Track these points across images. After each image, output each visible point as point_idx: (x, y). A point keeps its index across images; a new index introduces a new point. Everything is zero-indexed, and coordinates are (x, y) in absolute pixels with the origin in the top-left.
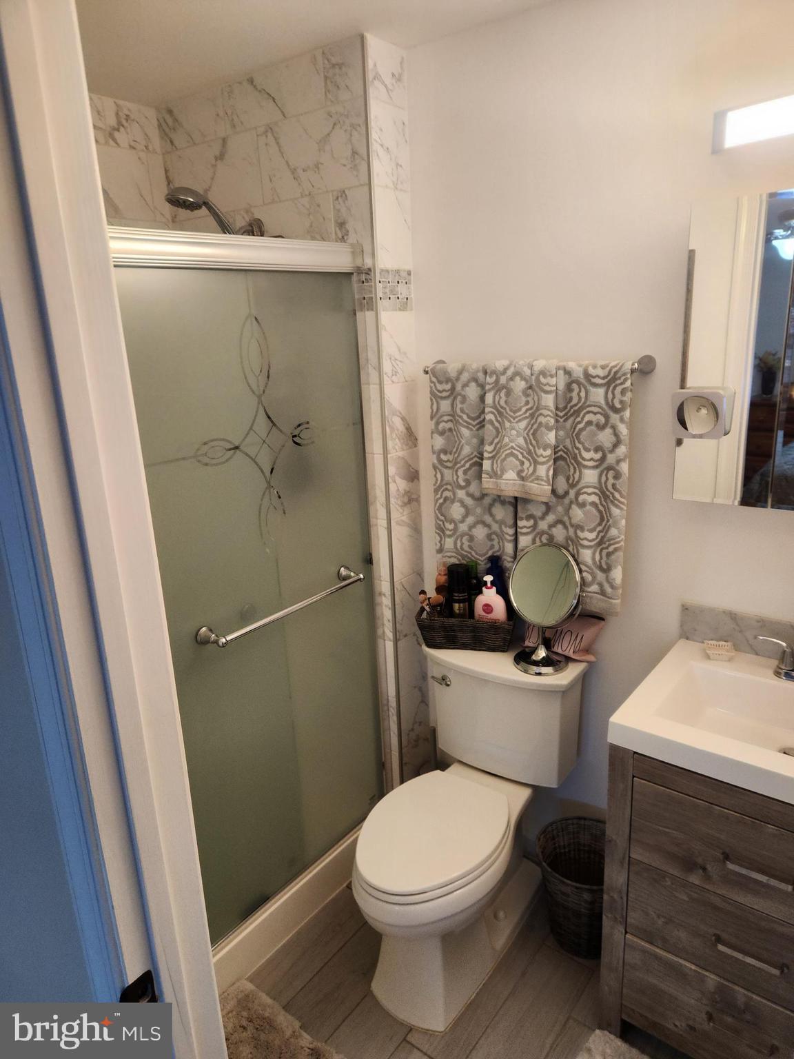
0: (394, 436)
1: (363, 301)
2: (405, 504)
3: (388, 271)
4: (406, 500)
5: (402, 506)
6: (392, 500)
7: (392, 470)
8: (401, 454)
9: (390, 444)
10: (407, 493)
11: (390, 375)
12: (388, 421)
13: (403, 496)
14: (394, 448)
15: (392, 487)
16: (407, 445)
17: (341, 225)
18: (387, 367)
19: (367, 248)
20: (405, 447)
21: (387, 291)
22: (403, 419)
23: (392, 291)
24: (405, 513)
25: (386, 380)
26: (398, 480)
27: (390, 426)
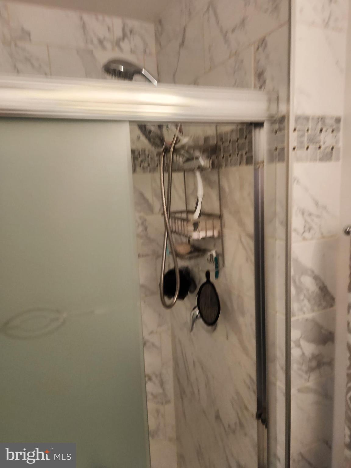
0: (302, 297)
1: (275, 153)
2: (311, 370)
3: (307, 119)
4: (314, 364)
5: (307, 372)
6: (294, 366)
7: (295, 334)
8: (309, 315)
9: (295, 306)
10: (314, 357)
11: (301, 230)
12: (295, 282)
13: (310, 360)
14: (301, 310)
15: (295, 353)
16: (320, 305)
17: (260, 75)
18: (296, 222)
19: (283, 95)
20: (316, 308)
21: (305, 139)
22: (316, 278)
23: (312, 140)
24: (311, 379)
25: (294, 237)
26: (303, 343)
27: (297, 287)
